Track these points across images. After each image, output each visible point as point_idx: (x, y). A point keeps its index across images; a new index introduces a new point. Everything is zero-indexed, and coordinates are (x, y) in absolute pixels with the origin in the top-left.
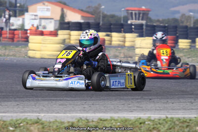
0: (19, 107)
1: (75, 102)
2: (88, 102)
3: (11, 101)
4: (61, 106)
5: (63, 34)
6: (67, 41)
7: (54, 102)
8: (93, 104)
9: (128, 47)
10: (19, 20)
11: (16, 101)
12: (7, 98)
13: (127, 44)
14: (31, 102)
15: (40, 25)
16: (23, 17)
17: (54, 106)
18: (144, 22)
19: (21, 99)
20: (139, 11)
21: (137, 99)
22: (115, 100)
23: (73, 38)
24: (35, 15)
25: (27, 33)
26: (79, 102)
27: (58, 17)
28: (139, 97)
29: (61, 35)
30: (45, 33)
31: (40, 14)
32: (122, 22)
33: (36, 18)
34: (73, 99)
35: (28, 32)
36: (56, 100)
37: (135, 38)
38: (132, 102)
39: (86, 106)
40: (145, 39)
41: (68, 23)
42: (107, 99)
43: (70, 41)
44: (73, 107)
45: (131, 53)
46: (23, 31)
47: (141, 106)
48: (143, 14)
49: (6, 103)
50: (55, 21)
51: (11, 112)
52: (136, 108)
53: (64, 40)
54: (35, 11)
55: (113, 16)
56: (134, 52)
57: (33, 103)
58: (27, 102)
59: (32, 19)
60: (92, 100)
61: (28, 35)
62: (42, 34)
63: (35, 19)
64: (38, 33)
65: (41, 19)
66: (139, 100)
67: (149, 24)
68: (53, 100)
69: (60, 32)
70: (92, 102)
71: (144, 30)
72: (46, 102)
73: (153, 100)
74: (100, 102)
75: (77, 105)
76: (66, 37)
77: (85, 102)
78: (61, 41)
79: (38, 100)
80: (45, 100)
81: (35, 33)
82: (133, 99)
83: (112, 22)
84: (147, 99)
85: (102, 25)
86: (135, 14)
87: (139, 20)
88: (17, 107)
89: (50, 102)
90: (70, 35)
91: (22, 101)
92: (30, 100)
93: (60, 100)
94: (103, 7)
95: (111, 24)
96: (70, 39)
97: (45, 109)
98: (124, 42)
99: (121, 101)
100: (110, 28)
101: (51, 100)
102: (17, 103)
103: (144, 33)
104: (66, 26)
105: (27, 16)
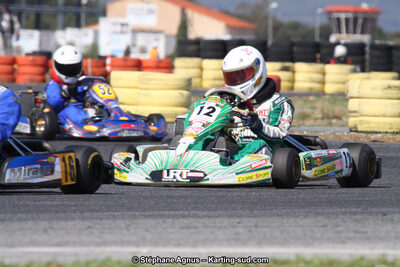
0: (91, 233)
1: (217, 220)
2: (244, 220)
3: (74, 219)
4: (184, 231)
5: (185, 67)
6: (195, 82)
7: (170, 220)
8: (256, 226)
9: (332, 95)
10: (86, 35)
11: (84, 219)
12: (64, 212)
13: (330, 88)
14: (119, 221)
15: (134, 45)
16: (95, 27)
17: (170, 230)
18: (366, 39)
19: (96, 215)
20: (355, 12)
21: (355, 213)
22: (306, 216)
23: (207, 74)
24: (123, 25)
25: (104, 65)
26: (226, 222)
27: (173, 28)
28: (360, 210)
29: (182, 67)
30: (144, 64)
31: (134, 21)
32: (317, 39)
33: (125, 29)
34: (211, 213)
35: (108, 61)
36: (174, 217)
37: (347, 74)
38: (343, 221)
39: (240, 230)
40: (368, 78)
41: (198, 42)
42: (288, 215)
43: (201, 82)
44: (212, 233)
45: (337, 109)
46: (96, 59)
47: (363, 230)
48: (365, 20)
49: (62, 224)
50: (168, 37)
51: (74, 244)
52: (351, 235)
53: (189, 81)
54: (123, 14)
55: (296, 26)
56: (346, 106)
57: (121, 223)
58: (108, 221)
59: (116, 33)
60: (255, 216)
61: (108, 68)
62: (138, 66)
63: (122, 32)
64: (129, 63)
65: (135, 31)
66: (359, 217)
67: (378, 42)
68: (168, 217)
69: (179, 62)
70: (254, 220)
71: (367, 57)
72: (152, 222)
73: (390, 217)
74: (270, 220)
75: (221, 227)
76: (192, 72)
77: (238, 220)
78: (182, 83)
79: (135, 217)
80: (150, 216)
81: (122, 63)
82: (345, 213)
83: (294, 39)
84: (377, 213)
85: (274, 45)
86: (347, 20)
87: (355, 32)
88: (87, 232)
89: (160, 221)
90: (201, 69)
91: (97, 218)
92: (114, 217)
93: (184, 216)
94: (274, 5)
95: (293, 44)
96: (201, 77)
97: (149, 236)
98: (323, 83)
99: (319, 218)
100: (291, 52)
101: (162, 216)
102: (87, 223)
103: (367, 64)
104: (191, 48)
105: (105, 25)
